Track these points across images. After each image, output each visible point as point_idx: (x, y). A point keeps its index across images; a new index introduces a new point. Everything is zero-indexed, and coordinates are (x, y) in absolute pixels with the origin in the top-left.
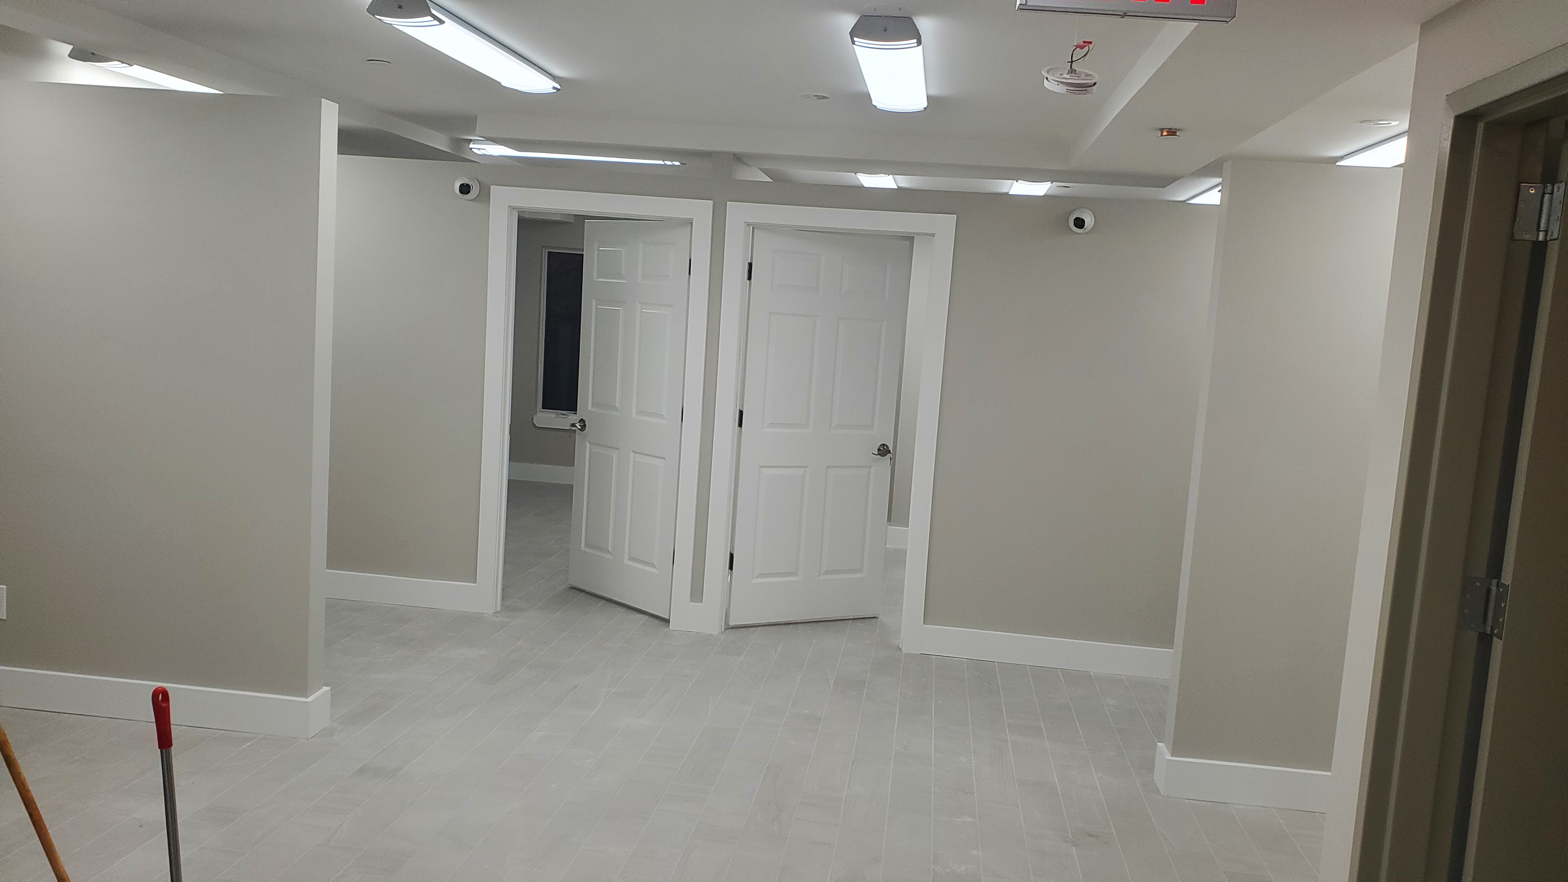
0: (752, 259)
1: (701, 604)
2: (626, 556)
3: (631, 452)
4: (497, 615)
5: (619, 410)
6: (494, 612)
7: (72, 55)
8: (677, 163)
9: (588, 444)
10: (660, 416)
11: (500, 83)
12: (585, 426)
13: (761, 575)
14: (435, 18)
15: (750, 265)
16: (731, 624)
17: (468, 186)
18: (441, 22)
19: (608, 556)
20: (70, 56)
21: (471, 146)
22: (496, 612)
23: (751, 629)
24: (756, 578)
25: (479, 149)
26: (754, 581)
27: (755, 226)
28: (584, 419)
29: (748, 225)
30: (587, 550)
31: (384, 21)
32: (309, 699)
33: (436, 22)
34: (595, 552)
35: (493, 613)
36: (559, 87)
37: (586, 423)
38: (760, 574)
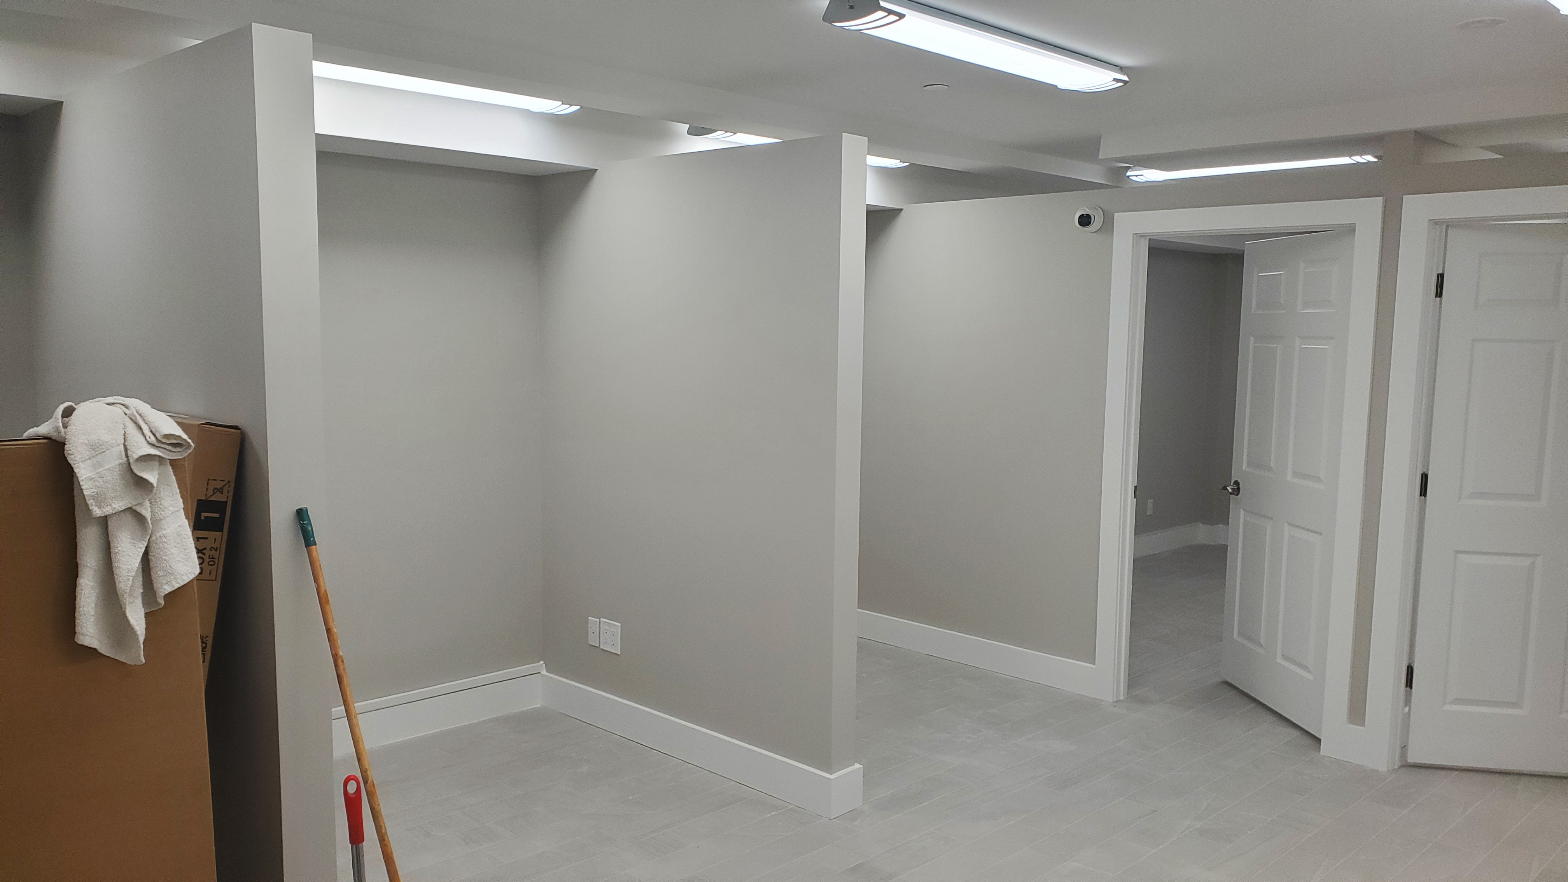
0: (1443, 270)
1: (1362, 728)
2: (1279, 655)
3: (1286, 524)
4: (1116, 705)
5: (1274, 469)
6: (1115, 700)
7: (689, 132)
8: (1370, 158)
9: (1242, 512)
10: (1317, 479)
11: (1056, 86)
12: (1239, 489)
13: (1458, 701)
14: (890, 12)
15: (1441, 277)
16: (1411, 760)
17: (1088, 216)
18: (901, 16)
19: (1261, 651)
20: (688, 133)
21: (1128, 174)
22: (1118, 701)
23: (1443, 773)
24: (1450, 703)
25: (1137, 176)
26: (1448, 707)
27: (1449, 224)
28: (1239, 481)
29: (1437, 223)
30: (1239, 639)
31: (846, 28)
32: (832, 777)
33: (893, 18)
34: (1246, 643)
35: (1114, 702)
36: (1127, 79)
37: (1241, 486)
38: (1455, 699)
